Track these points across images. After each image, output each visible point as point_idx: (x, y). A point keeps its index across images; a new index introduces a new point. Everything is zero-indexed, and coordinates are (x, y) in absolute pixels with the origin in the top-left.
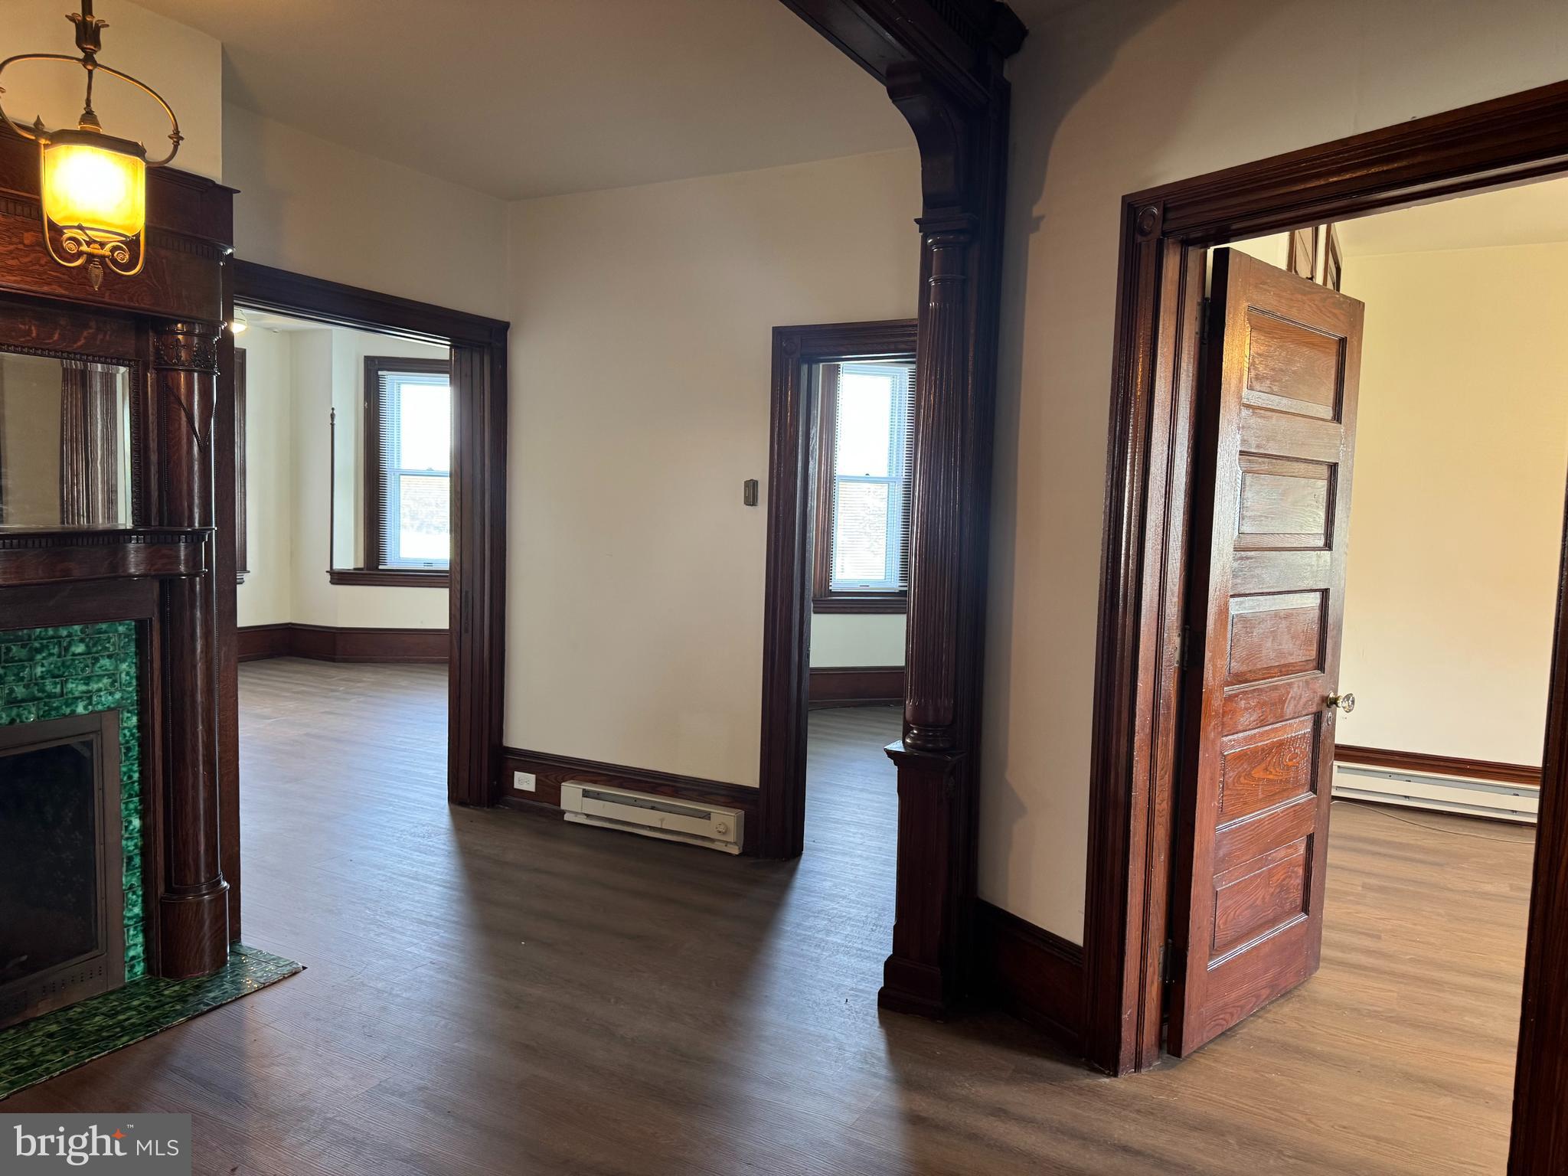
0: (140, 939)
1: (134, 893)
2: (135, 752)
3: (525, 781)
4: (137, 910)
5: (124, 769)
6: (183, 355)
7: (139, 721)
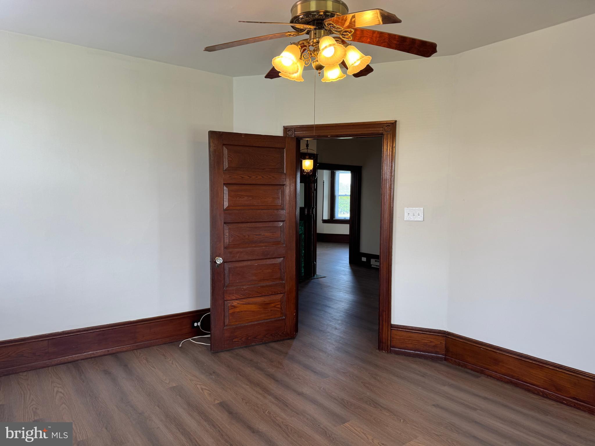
0: (303, 270)
3: (364, 259)
4: (303, 265)
6: (312, 181)
7: (304, 236)
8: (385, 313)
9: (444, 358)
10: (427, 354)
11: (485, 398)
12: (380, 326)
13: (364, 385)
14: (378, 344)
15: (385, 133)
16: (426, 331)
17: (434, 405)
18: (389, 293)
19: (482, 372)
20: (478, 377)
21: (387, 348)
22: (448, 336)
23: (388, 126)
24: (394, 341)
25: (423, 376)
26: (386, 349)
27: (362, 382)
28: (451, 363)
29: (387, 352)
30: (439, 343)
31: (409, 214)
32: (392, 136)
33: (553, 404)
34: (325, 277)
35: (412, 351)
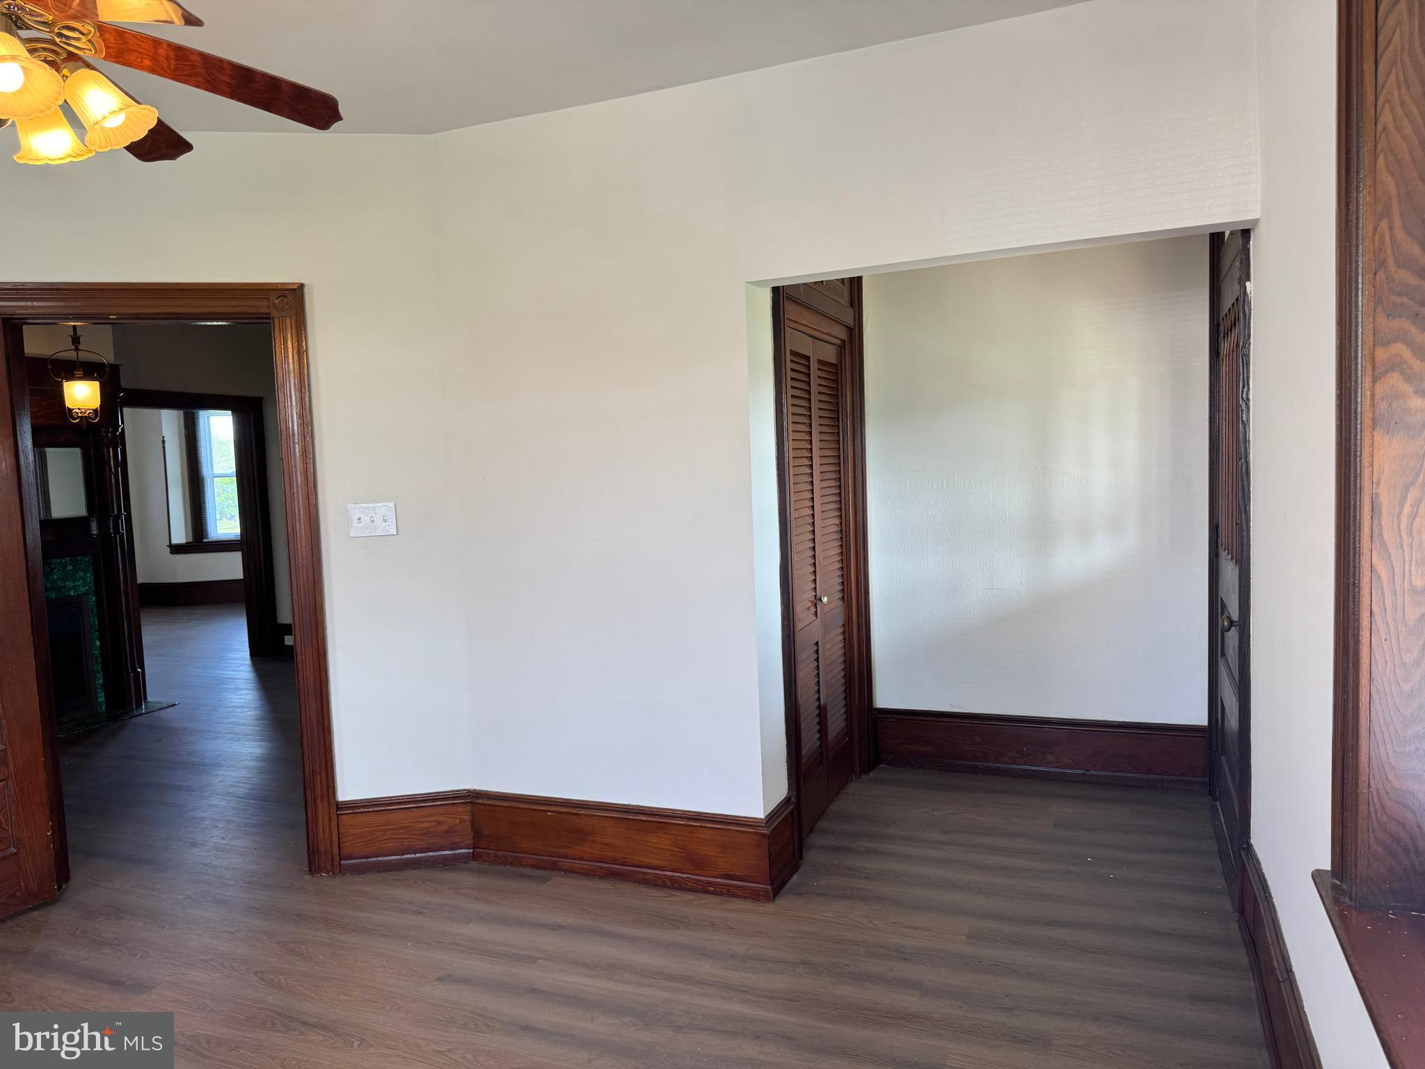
0: (103, 694)
1: (99, 674)
2: (95, 612)
3: (289, 640)
4: (101, 681)
5: (91, 619)
6: (105, 441)
7: (96, 598)
8: (318, 777)
9: (471, 855)
10: (430, 854)
11: (557, 928)
12: (309, 814)
13: (262, 980)
14: (307, 860)
15: (274, 314)
16: (426, 801)
17: (440, 979)
18: (326, 724)
19: (555, 867)
20: (545, 880)
21: (333, 865)
22: (476, 801)
23: (284, 296)
24: (348, 843)
25: (420, 913)
26: (329, 867)
27: (256, 973)
28: (487, 861)
29: (333, 874)
30: (458, 821)
31: (359, 519)
32: (296, 322)
33: (691, 900)
34: (175, 705)
35: (394, 857)
